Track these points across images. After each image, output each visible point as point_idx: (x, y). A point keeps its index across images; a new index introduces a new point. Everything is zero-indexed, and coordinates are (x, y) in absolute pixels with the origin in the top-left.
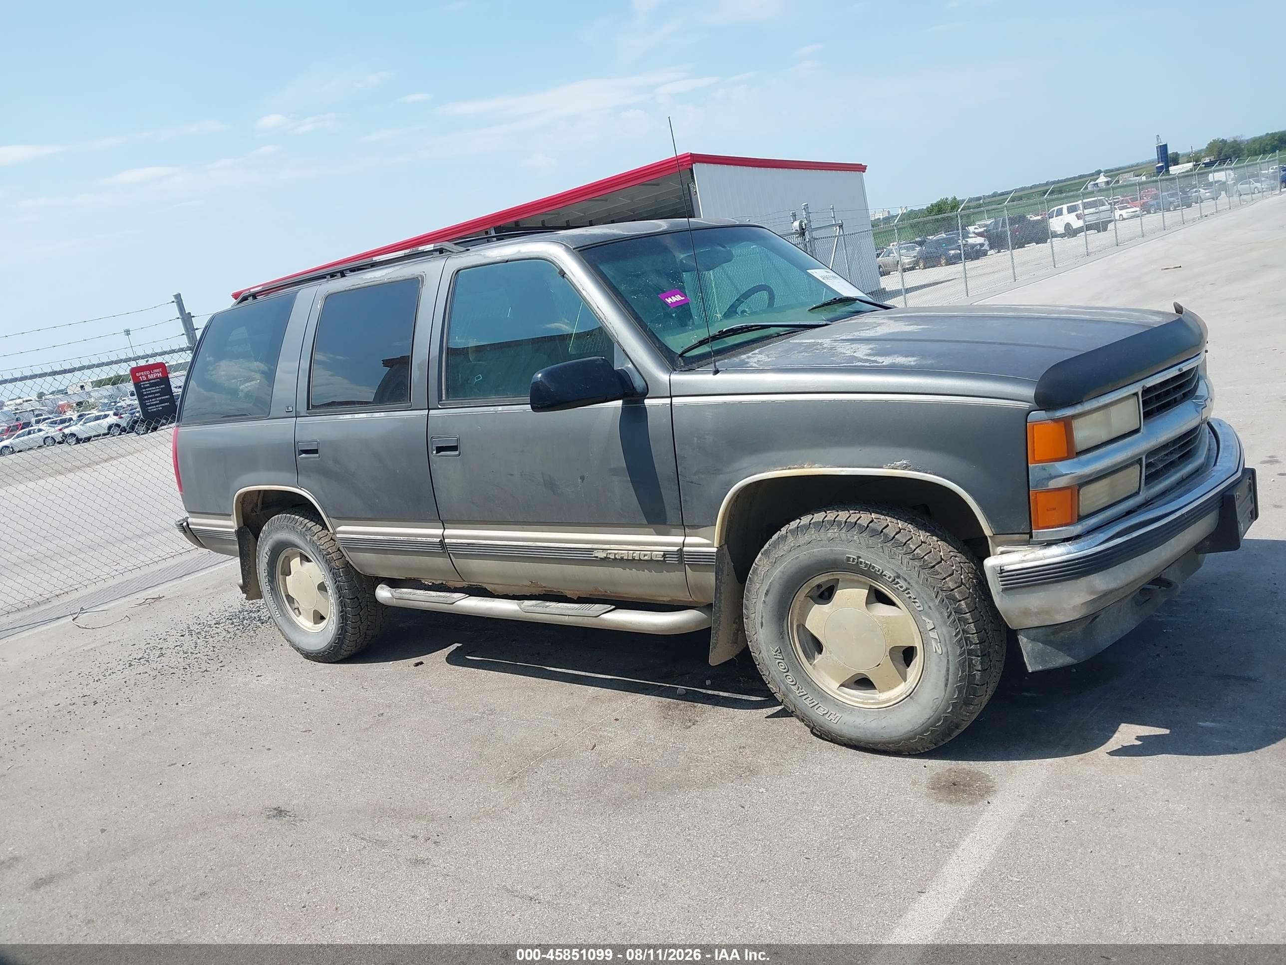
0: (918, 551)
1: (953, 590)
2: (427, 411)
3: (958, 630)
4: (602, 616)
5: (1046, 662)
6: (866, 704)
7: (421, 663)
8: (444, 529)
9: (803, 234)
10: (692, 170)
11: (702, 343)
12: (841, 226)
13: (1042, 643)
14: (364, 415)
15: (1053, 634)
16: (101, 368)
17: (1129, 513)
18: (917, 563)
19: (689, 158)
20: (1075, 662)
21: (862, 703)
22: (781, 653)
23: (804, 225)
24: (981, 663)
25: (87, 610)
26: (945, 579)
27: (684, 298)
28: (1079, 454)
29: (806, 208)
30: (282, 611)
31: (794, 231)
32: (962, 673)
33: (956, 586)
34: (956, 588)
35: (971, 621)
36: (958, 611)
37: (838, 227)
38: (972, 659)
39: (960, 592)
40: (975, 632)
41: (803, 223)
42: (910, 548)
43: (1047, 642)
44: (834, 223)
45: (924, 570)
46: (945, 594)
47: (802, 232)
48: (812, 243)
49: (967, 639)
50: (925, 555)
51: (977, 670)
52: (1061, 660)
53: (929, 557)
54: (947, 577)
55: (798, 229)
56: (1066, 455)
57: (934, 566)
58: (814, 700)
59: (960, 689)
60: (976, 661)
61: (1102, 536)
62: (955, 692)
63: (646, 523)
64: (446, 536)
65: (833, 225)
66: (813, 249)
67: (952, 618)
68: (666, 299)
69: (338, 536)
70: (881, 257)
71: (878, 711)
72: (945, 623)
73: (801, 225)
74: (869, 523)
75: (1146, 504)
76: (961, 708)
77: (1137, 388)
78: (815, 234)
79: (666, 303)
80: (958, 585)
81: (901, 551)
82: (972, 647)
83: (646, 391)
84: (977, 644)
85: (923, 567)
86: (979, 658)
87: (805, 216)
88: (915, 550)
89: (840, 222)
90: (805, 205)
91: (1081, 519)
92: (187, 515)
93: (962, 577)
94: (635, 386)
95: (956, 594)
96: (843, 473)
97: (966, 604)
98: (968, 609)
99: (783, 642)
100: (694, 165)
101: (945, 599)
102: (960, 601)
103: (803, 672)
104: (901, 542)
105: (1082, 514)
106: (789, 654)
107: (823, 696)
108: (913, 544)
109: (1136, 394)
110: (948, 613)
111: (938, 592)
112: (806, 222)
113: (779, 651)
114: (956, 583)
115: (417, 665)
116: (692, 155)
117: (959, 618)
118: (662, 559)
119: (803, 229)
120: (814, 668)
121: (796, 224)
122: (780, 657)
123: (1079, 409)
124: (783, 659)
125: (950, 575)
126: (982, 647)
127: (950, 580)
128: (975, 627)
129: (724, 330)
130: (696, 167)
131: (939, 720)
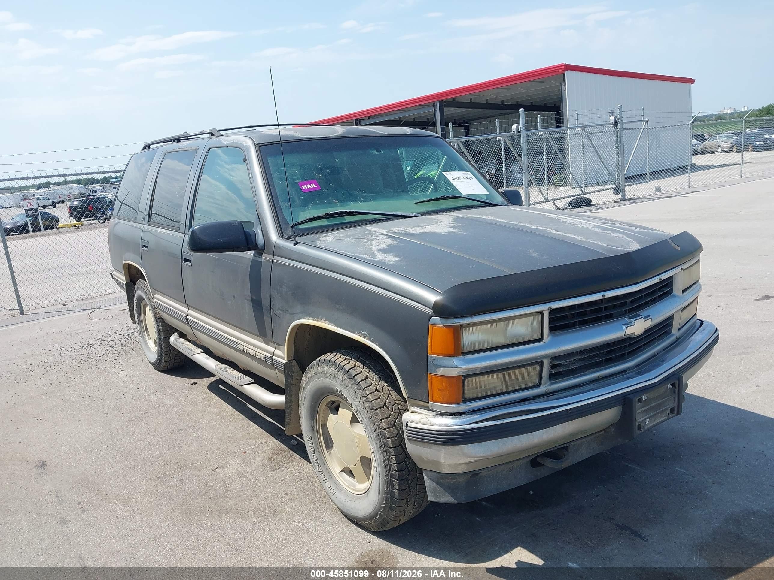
0: (369, 396)
1: (385, 429)
2: (184, 234)
3: (385, 458)
4: (244, 386)
5: (437, 497)
6: (350, 488)
7: (196, 383)
8: (189, 309)
9: (617, 125)
10: (564, 75)
11: (310, 220)
12: (647, 122)
13: (435, 483)
14: (164, 231)
15: (442, 478)
16: (99, 174)
17: (524, 400)
18: (368, 405)
19: (564, 67)
20: (456, 502)
21: (348, 487)
22: (311, 440)
23: (617, 119)
24: (399, 485)
25: (103, 308)
26: (381, 420)
27: (317, 186)
28: (464, 353)
29: (620, 108)
30: (143, 335)
31: (610, 122)
32: (387, 488)
33: (387, 426)
34: (387, 428)
35: (393, 454)
36: (386, 445)
37: (644, 122)
38: (393, 481)
39: (389, 432)
40: (395, 462)
41: (617, 118)
42: (366, 393)
43: (438, 483)
44: (642, 119)
45: (371, 411)
46: (380, 431)
47: (616, 124)
48: (621, 132)
49: (390, 466)
50: (373, 400)
51: (397, 489)
52: (447, 498)
53: (375, 402)
54: (383, 419)
55: (613, 122)
56: (453, 353)
57: (377, 409)
58: (325, 476)
59: (387, 499)
60: (396, 482)
61: (476, 417)
62: (383, 499)
63: (259, 334)
64: (189, 314)
65: (641, 121)
66: (622, 136)
67: (382, 448)
68: (303, 186)
69: (154, 299)
70: (708, 141)
71: (353, 495)
72: (379, 451)
73: (615, 119)
74: (350, 369)
75: (547, 395)
76: (388, 511)
77: (544, 308)
78: (625, 126)
79: (301, 189)
80: (389, 426)
81: (361, 393)
82: (393, 472)
83: (264, 248)
84: (396, 471)
85: (371, 408)
86: (397, 481)
87: (618, 114)
88: (368, 395)
89: (647, 119)
90: (620, 106)
91: (466, 401)
92: (113, 269)
93: (397, 420)
94: (257, 243)
95: (386, 433)
96: (337, 332)
97: (391, 440)
98: (393, 445)
99: (314, 433)
100: (566, 71)
101: (380, 434)
102: (389, 438)
103: (323, 456)
104: (362, 388)
105: (466, 396)
106: (316, 442)
107: (330, 476)
108: (368, 391)
109: (541, 313)
110: (380, 444)
111: (376, 428)
112: (619, 117)
113: (311, 439)
114: (388, 425)
115: (192, 384)
116: (566, 65)
117: (386, 449)
118: (264, 360)
119: (616, 122)
120: (329, 455)
121: (612, 118)
122: (311, 443)
123: (468, 320)
124: (313, 444)
125: (386, 418)
126: (400, 474)
127: (385, 422)
128: (395, 459)
129: (330, 213)
130: (568, 73)
131: (377, 515)
